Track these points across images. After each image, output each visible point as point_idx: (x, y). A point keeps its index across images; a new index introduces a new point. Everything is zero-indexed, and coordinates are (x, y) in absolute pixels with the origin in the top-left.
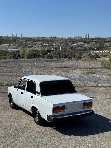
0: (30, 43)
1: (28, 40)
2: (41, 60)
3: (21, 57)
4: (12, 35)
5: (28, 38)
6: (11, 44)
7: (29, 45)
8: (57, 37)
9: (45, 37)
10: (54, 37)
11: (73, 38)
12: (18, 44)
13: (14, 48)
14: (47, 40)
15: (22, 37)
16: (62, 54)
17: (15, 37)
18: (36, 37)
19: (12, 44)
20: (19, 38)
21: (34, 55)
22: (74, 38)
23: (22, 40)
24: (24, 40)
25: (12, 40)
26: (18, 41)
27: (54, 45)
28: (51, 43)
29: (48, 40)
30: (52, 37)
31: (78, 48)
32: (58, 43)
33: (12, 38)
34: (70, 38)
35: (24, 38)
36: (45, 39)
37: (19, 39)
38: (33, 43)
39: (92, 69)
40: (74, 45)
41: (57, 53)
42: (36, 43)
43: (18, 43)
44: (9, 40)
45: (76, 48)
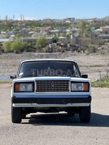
0: (33, 29)
1: (31, 25)
2: (33, 55)
3: (5, 51)
4: (7, 17)
5: (30, 21)
6: (4, 31)
7: (30, 31)
8: (76, 19)
9: (58, 19)
10: (70, 19)
11: (99, 19)
12: (14, 31)
13: (4, 38)
14: (59, 23)
15: (22, 20)
16: (70, 45)
17: (11, 20)
18: (44, 20)
19: (6, 31)
20: (18, 21)
21: (28, 47)
22: (102, 19)
23: (20, 24)
24: (24, 24)
25: (6, 25)
26: (16, 26)
27: (67, 32)
28: (64, 27)
29: (61, 23)
30: (68, 19)
31: (101, 35)
32: (74, 27)
33: (7, 22)
34: (95, 19)
35: (25, 21)
36: (57, 22)
37: (17, 23)
38: (37, 29)
39: (94, 66)
40: (98, 30)
41: (62, 44)
42: (41, 28)
43: (14, 29)
44: (1, 25)
45: (98, 35)
